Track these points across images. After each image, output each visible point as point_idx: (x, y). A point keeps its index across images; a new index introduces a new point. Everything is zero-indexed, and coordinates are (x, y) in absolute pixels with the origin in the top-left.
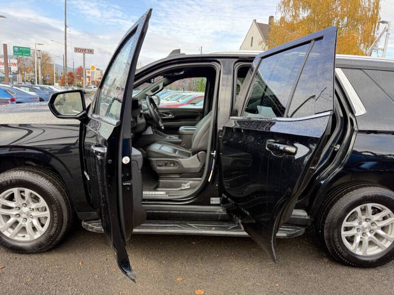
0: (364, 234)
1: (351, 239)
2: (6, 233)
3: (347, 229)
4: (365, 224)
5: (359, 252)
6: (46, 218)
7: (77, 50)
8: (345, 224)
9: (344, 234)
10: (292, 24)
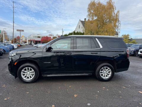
0: (105, 74)
1: (102, 75)
2: (24, 78)
3: (101, 73)
4: (105, 72)
5: (104, 78)
6: (34, 74)
7: (17, 30)
8: (100, 72)
9: (100, 74)
10: (92, 21)
